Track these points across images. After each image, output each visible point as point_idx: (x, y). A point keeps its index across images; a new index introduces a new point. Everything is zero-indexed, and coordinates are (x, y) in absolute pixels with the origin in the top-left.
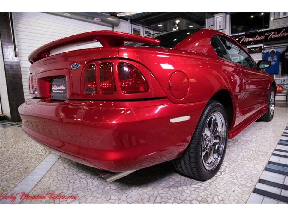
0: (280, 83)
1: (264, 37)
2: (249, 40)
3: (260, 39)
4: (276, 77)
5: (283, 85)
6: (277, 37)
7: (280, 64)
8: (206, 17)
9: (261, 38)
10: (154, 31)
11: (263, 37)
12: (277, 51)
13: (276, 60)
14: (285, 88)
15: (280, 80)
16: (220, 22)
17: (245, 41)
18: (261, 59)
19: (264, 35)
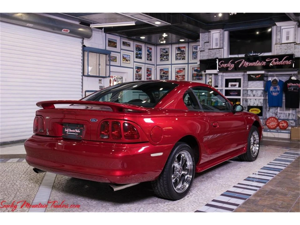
0: (285, 118)
1: (265, 63)
2: (249, 64)
4: (280, 111)
5: (288, 120)
6: (278, 65)
7: (284, 95)
8: (201, 32)
9: (262, 64)
10: (134, 41)
11: (264, 63)
12: (279, 80)
13: (279, 90)
14: (290, 123)
15: (284, 113)
16: (216, 39)
17: (245, 66)
18: (263, 89)
19: (265, 61)
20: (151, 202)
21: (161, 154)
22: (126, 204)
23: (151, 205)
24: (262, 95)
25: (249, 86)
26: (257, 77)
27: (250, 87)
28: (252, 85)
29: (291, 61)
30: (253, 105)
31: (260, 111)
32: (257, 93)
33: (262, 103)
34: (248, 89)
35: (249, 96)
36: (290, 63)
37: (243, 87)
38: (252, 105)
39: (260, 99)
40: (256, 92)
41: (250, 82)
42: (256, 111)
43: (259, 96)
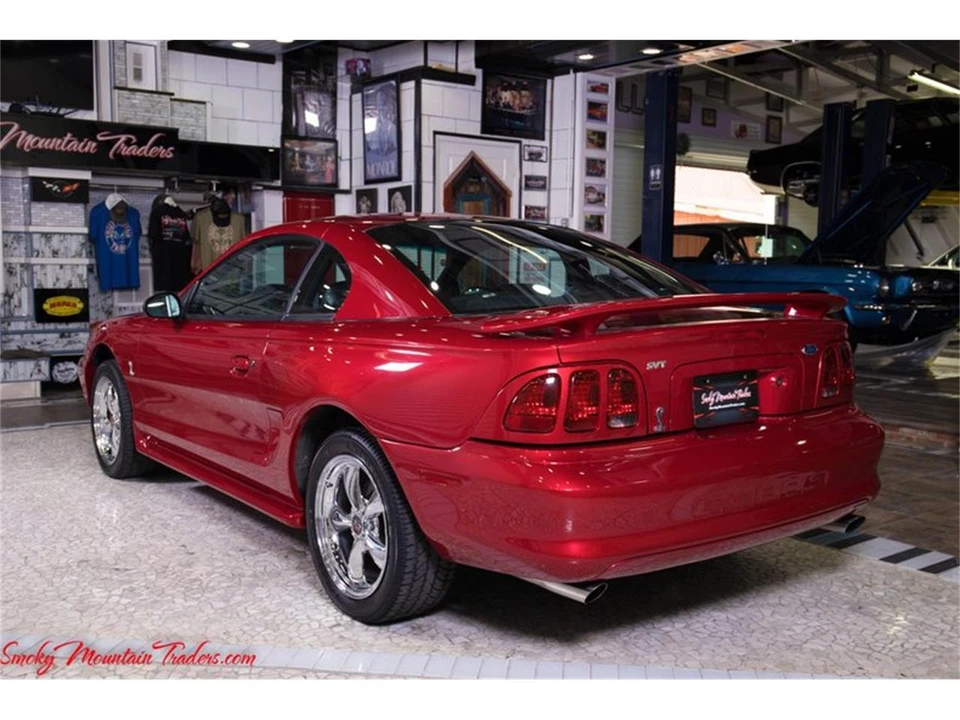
1: (94, 145)
2: (37, 142)
3: (80, 149)
4: (120, 300)
6: (137, 156)
9: (84, 147)
11: (91, 146)
17: (22, 146)
18: (85, 230)
19: (94, 139)
24: (84, 252)
25: (34, 221)
26: (67, 189)
27: (36, 225)
28: (46, 218)
29: (171, 148)
30: (54, 284)
31: (80, 306)
32: (65, 243)
33: (85, 277)
34: (32, 229)
35: (37, 256)
36: (171, 155)
38: (49, 285)
39: (77, 265)
40: (61, 241)
41: (39, 209)
42: (68, 304)
43: (74, 254)
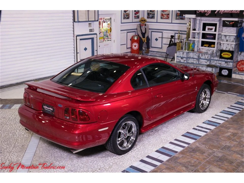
2: (224, 11)
9: (236, 11)
11: (238, 11)
17: (221, 12)
18: (235, 35)
20: (104, 155)
21: (107, 128)
22: (86, 157)
23: (103, 158)
24: (234, 41)
26: (231, 23)
27: (224, 33)
28: (226, 31)
30: (226, 49)
31: (231, 55)
32: (230, 38)
33: (234, 48)
34: (222, 34)
35: (223, 41)
37: (219, 32)
38: (224, 49)
39: (232, 44)
40: (229, 37)
41: (224, 28)
42: (228, 55)
43: (232, 41)
